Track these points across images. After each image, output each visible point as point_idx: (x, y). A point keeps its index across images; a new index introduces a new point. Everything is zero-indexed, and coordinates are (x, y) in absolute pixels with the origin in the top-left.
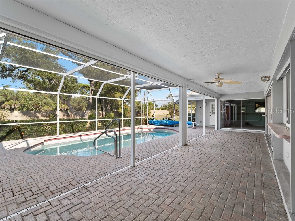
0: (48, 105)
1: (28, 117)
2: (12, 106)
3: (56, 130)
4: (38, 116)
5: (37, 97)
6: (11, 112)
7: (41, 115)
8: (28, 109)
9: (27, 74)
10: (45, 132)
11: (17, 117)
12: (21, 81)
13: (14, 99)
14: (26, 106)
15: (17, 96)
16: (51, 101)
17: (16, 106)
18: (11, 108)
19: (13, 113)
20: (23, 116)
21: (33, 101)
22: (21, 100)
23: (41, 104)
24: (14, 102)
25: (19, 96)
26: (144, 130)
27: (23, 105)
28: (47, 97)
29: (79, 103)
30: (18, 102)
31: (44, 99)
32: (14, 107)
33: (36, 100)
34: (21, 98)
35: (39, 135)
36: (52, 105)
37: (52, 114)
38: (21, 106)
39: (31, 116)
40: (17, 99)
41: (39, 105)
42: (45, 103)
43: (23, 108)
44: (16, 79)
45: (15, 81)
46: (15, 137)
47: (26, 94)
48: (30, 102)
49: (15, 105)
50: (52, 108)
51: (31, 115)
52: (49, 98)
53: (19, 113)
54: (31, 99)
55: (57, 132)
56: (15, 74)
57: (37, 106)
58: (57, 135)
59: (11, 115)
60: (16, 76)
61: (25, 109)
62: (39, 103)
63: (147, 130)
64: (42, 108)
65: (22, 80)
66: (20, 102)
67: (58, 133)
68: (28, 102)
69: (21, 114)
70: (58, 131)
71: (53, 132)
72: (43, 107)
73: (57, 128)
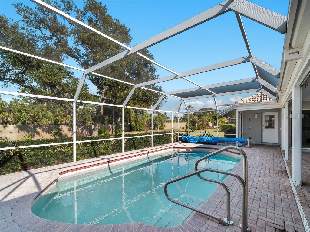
0: (47, 118)
1: (26, 133)
2: (4, 120)
3: (72, 154)
4: (38, 131)
5: (33, 108)
6: (4, 127)
7: (42, 130)
8: (24, 123)
9: (25, 76)
10: (56, 158)
11: (12, 132)
12: (17, 86)
13: (6, 111)
14: (21, 119)
15: (10, 107)
16: (50, 113)
17: (9, 120)
18: (3, 121)
19: (7, 128)
20: (20, 131)
21: (29, 113)
22: (15, 112)
23: (39, 116)
24: (7, 114)
25: (12, 107)
26: (181, 150)
27: (18, 118)
28: (45, 109)
29: (82, 115)
30: (12, 114)
31: (42, 111)
32: (7, 121)
33: (32, 112)
34: (15, 109)
35: (48, 163)
36: (52, 118)
37: (55, 129)
38: (15, 119)
39: (30, 132)
40: (11, 111)
41: (37, 117)
42: (43, 116)
43: (18, 121)
44: (10, 83)
45: (9, 86)
46: (11, 169)
47: (21, 105)
48: (25, 114)
49: (8, 118)
50: (51, 121)
51: (29, 130)
52: (48, 109)
53: (15, 128)
54: (27, 110)
55: (73, 157)
56: (9, 77)
57: (33, 119)
58: (73, 161)
59: (5, 130)
60: (9, 80)
61: (20, 123)
62: (37, 116)
63: (185, 150)
64: (39, 121)
65: (18, 84)
66: (14, 115)
67: (75, 158)
68: (23, 114)
69: (17, 129)
70: (75, 155)
71: (68, 158)
72: (42, 120)
73: (73, 151)
